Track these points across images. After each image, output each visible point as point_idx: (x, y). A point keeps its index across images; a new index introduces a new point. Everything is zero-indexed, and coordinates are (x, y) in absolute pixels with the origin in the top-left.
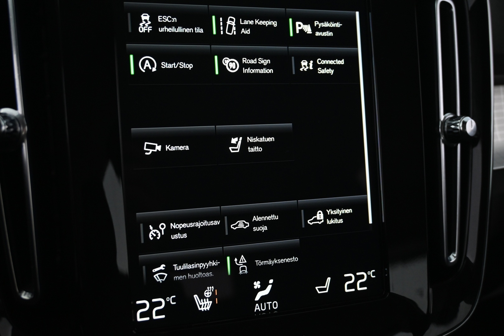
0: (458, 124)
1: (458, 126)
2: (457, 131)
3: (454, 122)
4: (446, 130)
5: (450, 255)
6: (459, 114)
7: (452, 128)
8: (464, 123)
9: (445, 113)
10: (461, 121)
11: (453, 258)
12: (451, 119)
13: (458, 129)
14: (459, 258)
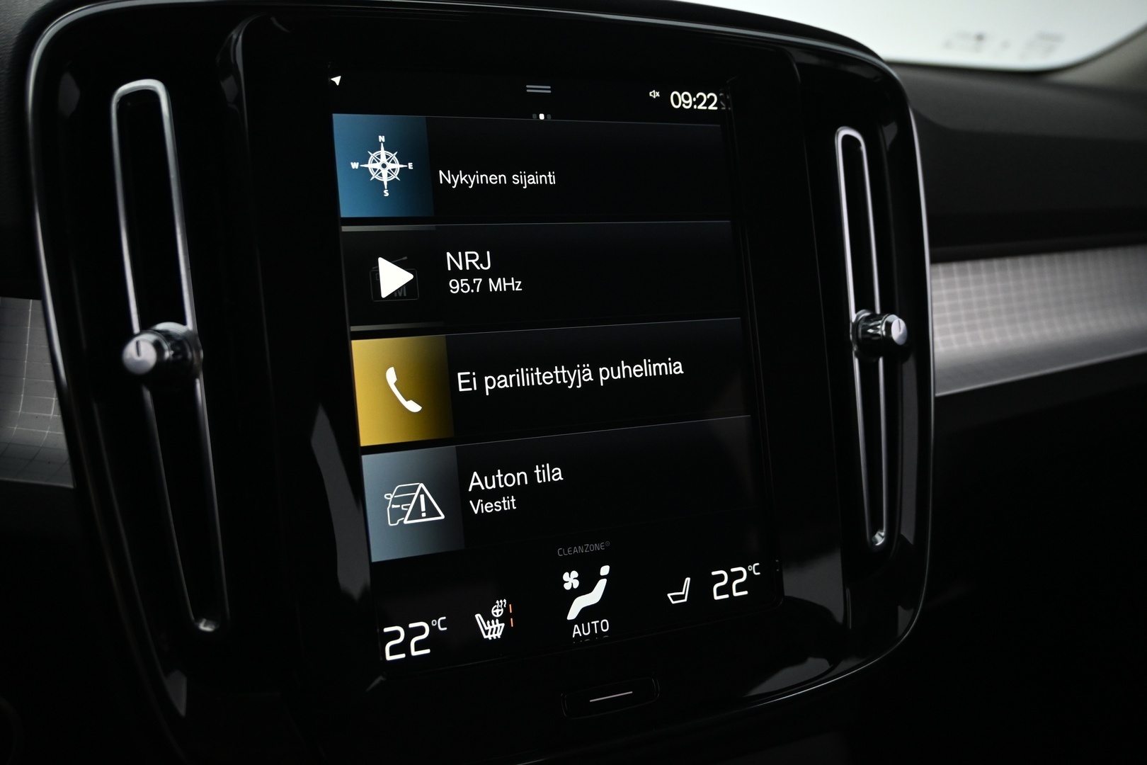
0: (879, 327)
1: (878, 329)
2: (876, 338)
3: (872, 324)
4: (860, 336)
5: (875, 534)
6: (878, 311)
7: (869, 333)
8: (889, 325)
9: (857, 310)
10: (883, 322)
11: (880, 539)
12: (867, 319)
13: (878, 335)
14: (889, 538)
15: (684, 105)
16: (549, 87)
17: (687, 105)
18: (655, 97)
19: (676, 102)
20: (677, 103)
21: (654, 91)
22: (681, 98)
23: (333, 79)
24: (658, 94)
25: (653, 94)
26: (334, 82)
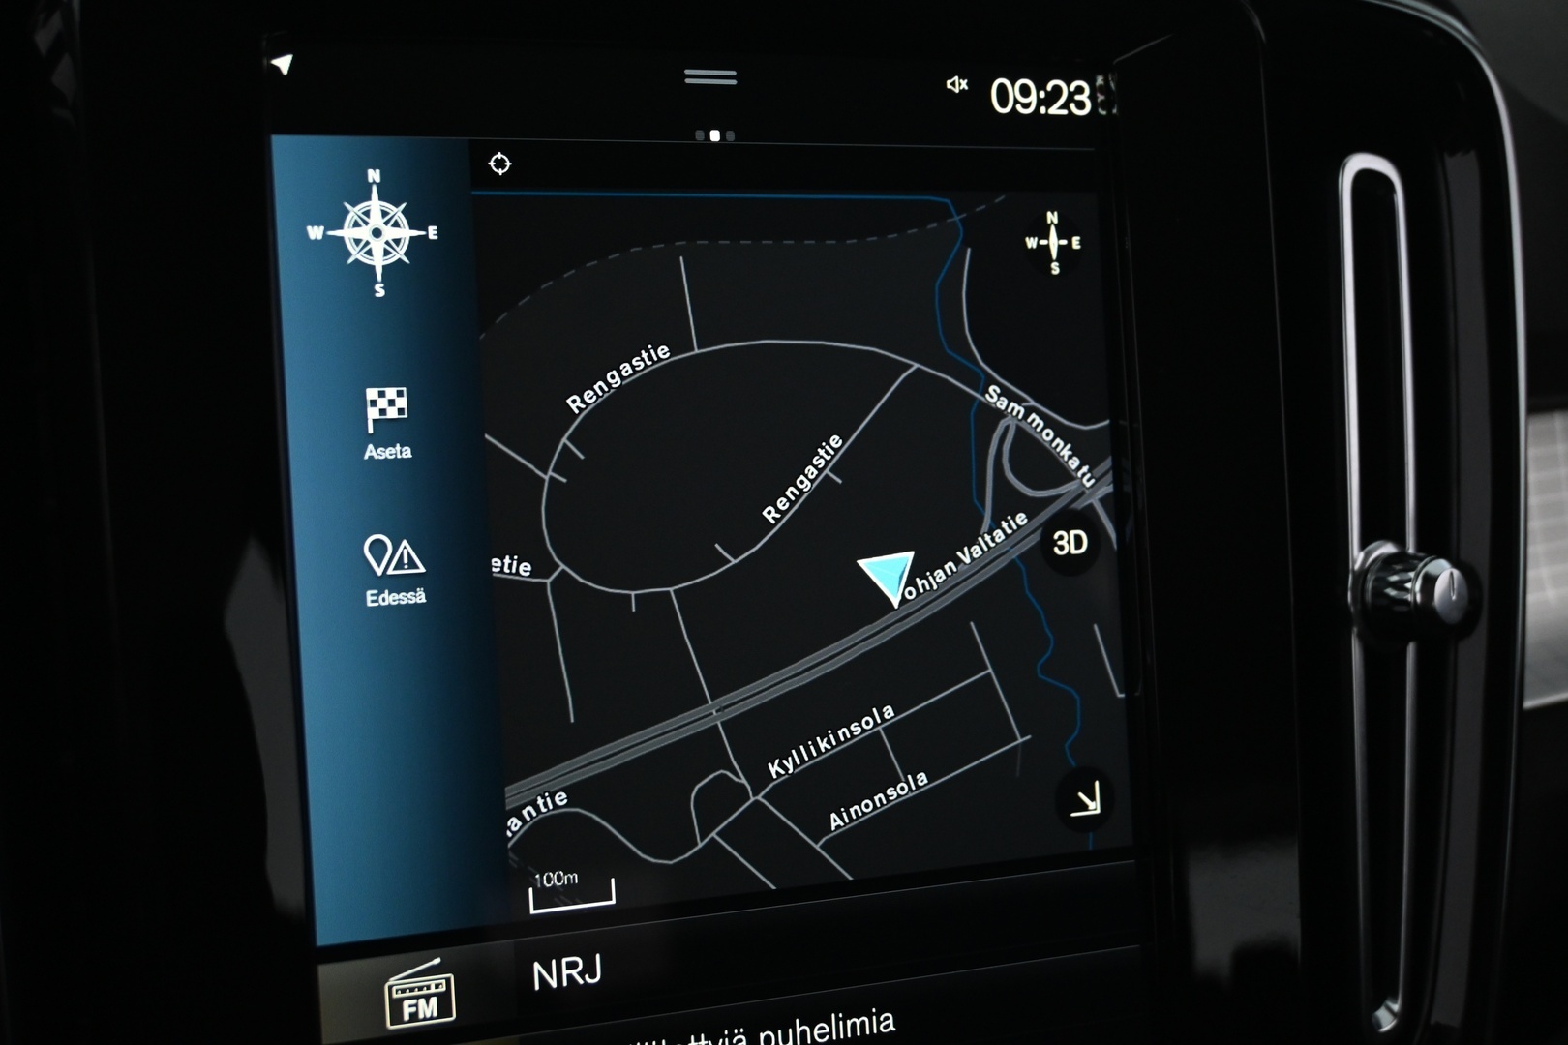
0: (1409, 585)
1: (1407, 590)
2: (1404, 608)
3: (1394, 578)
4: (1368, 596)
5: (1378, 1008)
6: (1411, 550)
7: (1387, 596)
8: (1430, 581)
9: (1363, 545)
10: (1417, 576)
11: (1386, 1020)
12: (1387, 562)
13: (1406, 602)
14: (1404, 1018)
15: (1019, 108)
16: (733, 73)
17: (1026, 106)
18: (957, 91)
19: (1003, 98)
20: (1003, 103)
21: (956, 78)
22: (1014, 92)
23: (276, 62)
24: (964, 84)
25: (953, 84)
26: (277, 69)
